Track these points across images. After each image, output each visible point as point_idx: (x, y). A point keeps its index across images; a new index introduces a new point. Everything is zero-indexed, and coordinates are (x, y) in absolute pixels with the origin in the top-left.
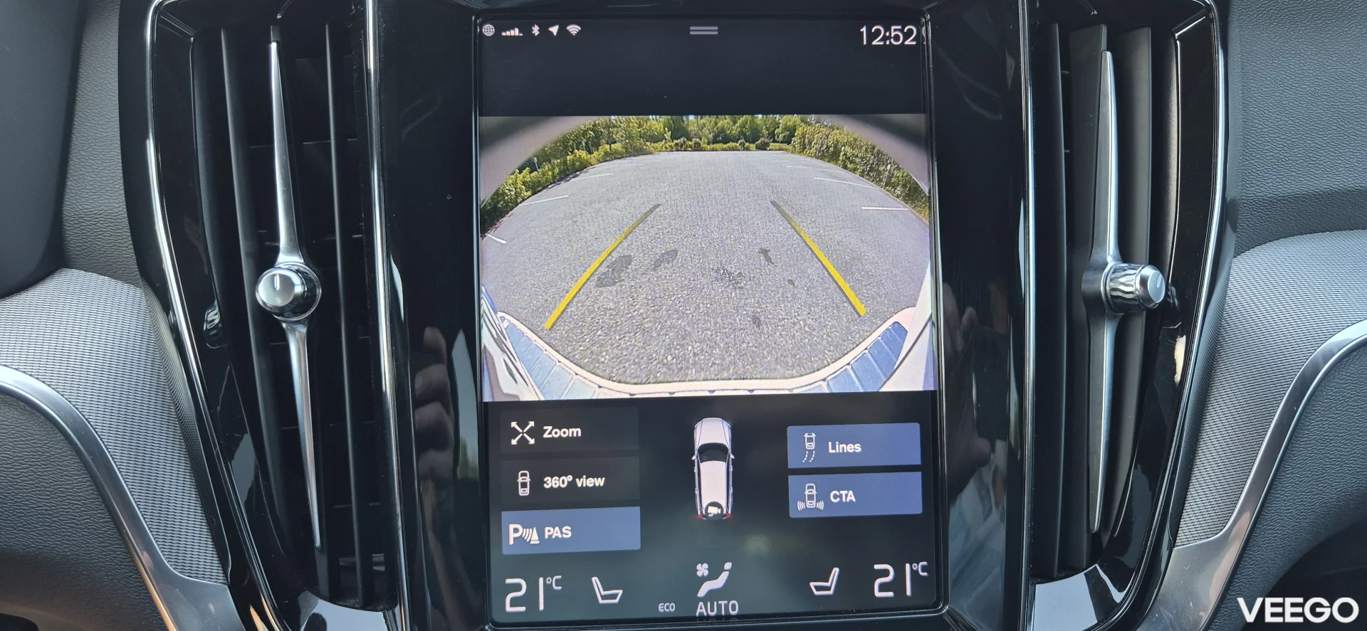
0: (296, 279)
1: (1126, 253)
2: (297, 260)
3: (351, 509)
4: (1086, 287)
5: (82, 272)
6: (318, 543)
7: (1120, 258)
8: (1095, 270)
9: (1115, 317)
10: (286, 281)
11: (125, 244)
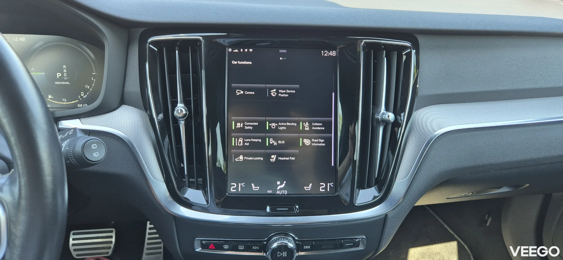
0: (183, 110)
1: (387, 109)
2: (182, 105)
3: (194, 167)
4: (376, 117)
5: (128, 106)
6: (186, 173)
7: (385, 110)
8: (378, 113)
9: (383, 125)
10: (181, 110)
11: (140, 100)
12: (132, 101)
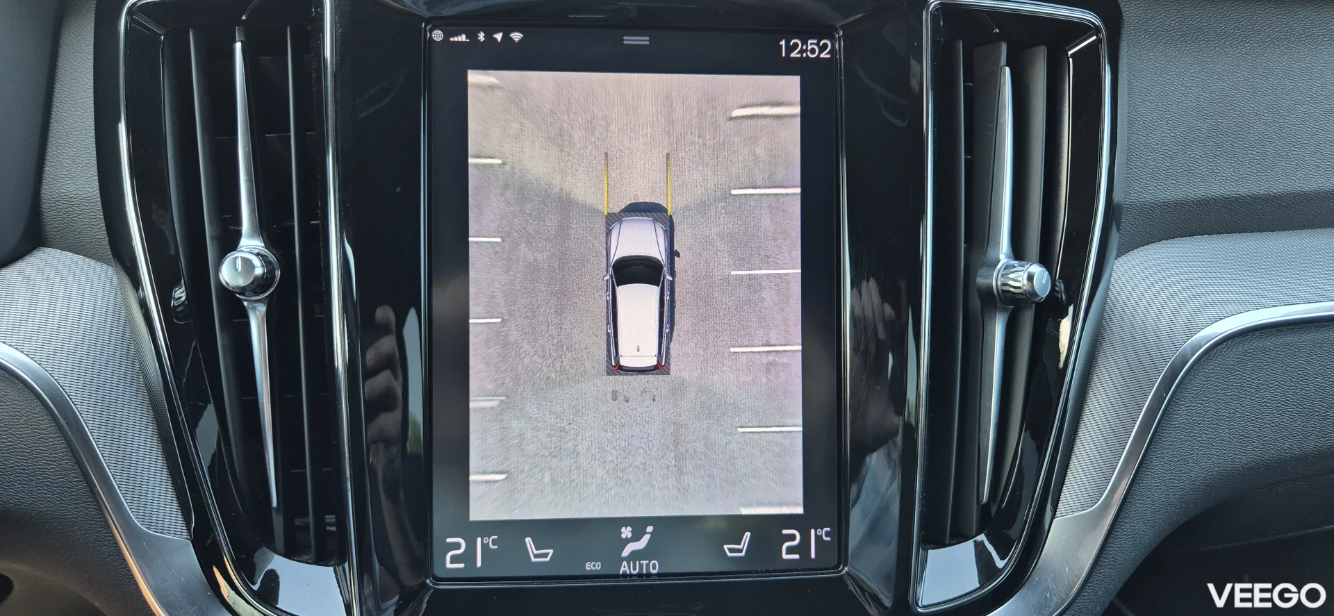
0: (256, 262)
1: (1018, 252)
2: (257, 245)
3: (306, 473)
4: (980, 281)
5: (58, 251)
6: (275, 504)
7: (1012, 256)
8: (989, 266)
9: (1006, 310)
10: (248, 264)
11: (99, 227)
12: (74, 231)
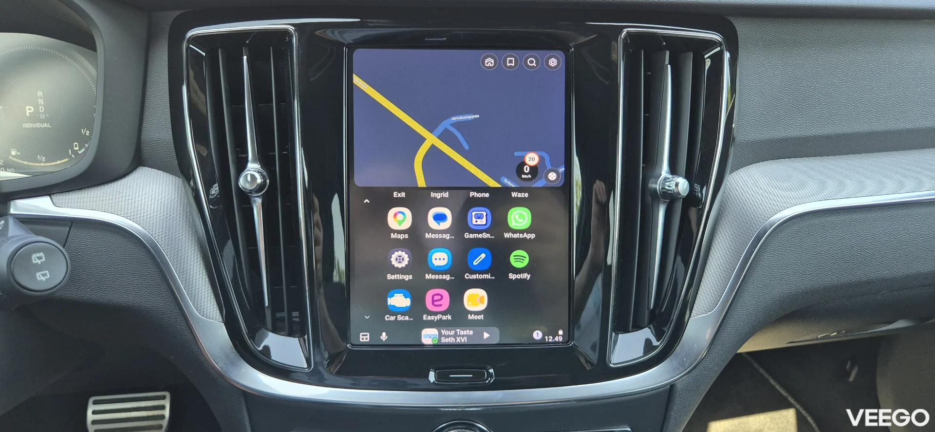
0: (258, 176)
2: (257, 166)
3: (283, 288)
4: (652, 185)
6: (267, 304)
7: (670, 172)
8: (656, 178)
9: (665, 202)
10: (253, 177)
11: (172, 156)
12: (158, 158)
